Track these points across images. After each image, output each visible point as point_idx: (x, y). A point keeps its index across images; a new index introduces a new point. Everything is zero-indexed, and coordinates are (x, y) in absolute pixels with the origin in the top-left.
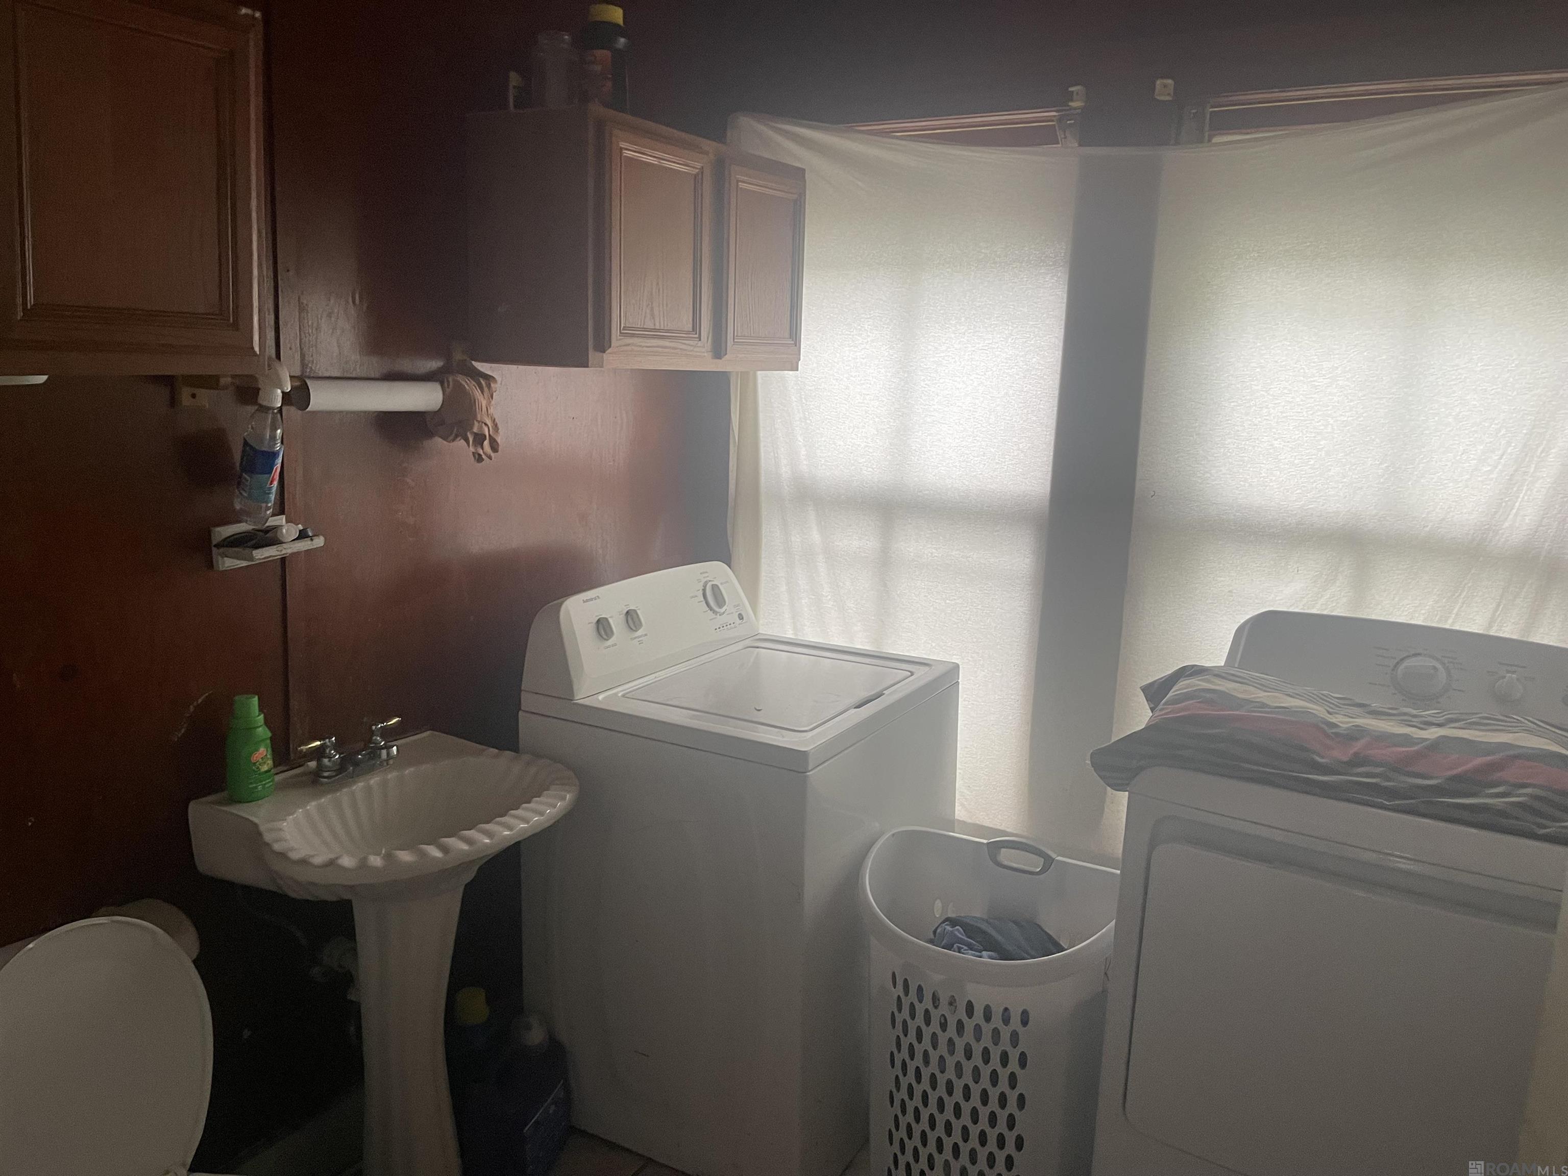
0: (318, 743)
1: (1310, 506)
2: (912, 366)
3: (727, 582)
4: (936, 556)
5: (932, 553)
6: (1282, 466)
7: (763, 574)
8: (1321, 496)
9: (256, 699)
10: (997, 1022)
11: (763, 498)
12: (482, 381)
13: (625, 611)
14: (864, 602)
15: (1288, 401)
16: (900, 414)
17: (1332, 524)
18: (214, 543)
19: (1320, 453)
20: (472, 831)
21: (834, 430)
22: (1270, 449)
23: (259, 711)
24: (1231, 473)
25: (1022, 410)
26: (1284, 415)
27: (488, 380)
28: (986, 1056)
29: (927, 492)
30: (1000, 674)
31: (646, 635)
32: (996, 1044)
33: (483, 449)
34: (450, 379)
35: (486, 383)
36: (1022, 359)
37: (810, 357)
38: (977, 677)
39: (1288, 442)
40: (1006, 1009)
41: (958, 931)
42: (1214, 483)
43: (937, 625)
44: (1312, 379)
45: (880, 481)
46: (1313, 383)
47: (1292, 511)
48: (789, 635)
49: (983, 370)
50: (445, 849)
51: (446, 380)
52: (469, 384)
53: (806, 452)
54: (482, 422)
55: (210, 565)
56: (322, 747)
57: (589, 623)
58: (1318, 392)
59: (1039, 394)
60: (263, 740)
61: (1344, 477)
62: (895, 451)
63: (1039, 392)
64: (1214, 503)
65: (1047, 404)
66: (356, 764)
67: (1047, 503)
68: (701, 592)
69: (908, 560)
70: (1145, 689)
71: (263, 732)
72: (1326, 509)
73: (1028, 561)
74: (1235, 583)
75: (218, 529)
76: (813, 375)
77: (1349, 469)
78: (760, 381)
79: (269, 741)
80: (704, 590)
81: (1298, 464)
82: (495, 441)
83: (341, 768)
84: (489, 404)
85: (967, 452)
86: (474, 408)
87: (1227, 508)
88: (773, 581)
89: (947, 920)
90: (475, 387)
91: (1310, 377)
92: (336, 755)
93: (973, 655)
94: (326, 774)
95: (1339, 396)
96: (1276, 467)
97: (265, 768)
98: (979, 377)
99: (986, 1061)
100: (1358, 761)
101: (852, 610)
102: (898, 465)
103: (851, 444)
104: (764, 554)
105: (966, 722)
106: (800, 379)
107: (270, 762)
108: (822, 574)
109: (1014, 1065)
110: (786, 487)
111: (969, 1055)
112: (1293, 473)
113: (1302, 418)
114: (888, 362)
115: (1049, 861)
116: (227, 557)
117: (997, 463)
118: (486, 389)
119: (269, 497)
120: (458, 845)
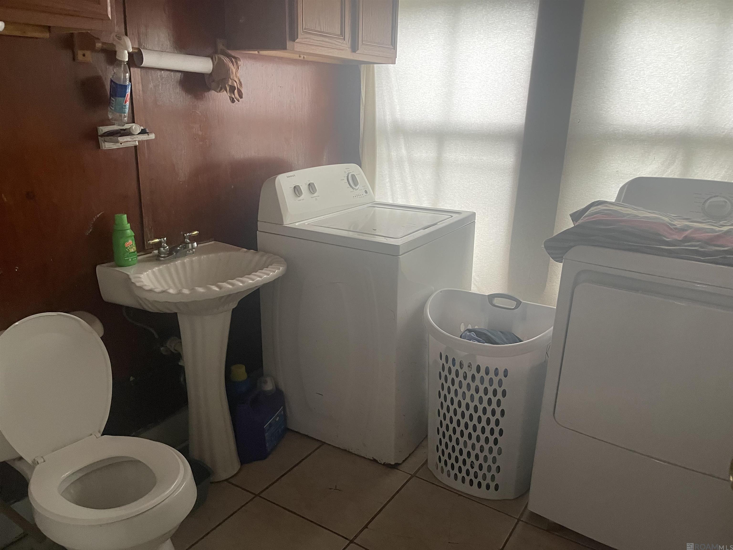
0: (158, 240)
1: (664, 124)
2: (455, 59)
3: (359, 174)
4: (465, 160)
5: (463, 158)
6: (650, 102)
7: (377, 173)
8: (670, 118)
9: (126, 216)
10: (492, 374)
11: (377, 133)
12: (233, 59)
13: (308, 184)
14: (428, 185)
15: (655, 67)
16: (448, 85)
17: (674, 133)
18: (99, 134)
19: (670, 94)
20: (234, 280)
21: (414, 95)
22: (644, 93)
23: (128, 222)
24: (622, 108)
25: (512, 79)
26: (652, 74)
27: (236, 59)
28: (486, 391)
29: (461, 126)
30: (496, 219)
31: (319, 196)
32: (491, 386)
33: (234, 95)
34: (217, 57)
35: (235, 61)
36: (513, 51)
37: (402, 56)
38: (484, 221)
39: (654, 89)
40: (497, 369)
41: (473, 334)
42: (612, 114)
43: (465, 196)
44: (668, 54)
45: (437, 121)
46: (668, 56)
47: (653, 127)
48: (390, 202)
49: (492, 59)
50: (220, 287)
51: (214, 57)
52: (226, 60)
53: (399, 108)
54: (233, 80)
55: (98, 146)
56: (160, 242)
57: (290, 188)
58: (671, 61)
59: (521, 70)
60: (131, 236)
61: (683, 107)
62: (445, 104)
63: (521, 69)
64: (612, 125)
65: (525, 75)
66: (177, 251)
67: (523, 129)
68: (346, 178)
69: (451, 163)
70: (571, 215)
71: (130, 232)
72: (671, 125)
73: (512, 160)
74: (620, 167)
75: (101, 127)
76: (403, 66)
77: (685, 103)
78: (376, 71)
79: (133, 237)
80: (348, 177)
81: (658, 101)
82: (240, 91)
83: (170, 253)
84: (237, 71)
85: (482, 103)
86: (229, 72)
87: (618, 127)
88: (382, 176)
89: (468, 330)
90: (230, 62)
91: (667, 53)
92: (167, 247)
93: (483, 210)
94: (163, 256)
95: (682, 63)
96: (646, 103)
97: (132, 250)
98: (490, 62)
99: (486, 394)
100: (687, 239)
101: (421, 189)
102: (446, 112)
103: (423, 103)
104: (377, 162)
105: (478, 244)
106: (396, 69)
107: (135, 248)
108: (407, 172)
109: (499, 395)
110: (389, 126)
111: (477, 391)
112: (655, 106)
113: (662, 76)
114: (442, 57)
115: (519, 303)
116: (106, 142)
117: (498, 109)
118: (235, 64)
119: (125, 111)
120: (227, 286)
